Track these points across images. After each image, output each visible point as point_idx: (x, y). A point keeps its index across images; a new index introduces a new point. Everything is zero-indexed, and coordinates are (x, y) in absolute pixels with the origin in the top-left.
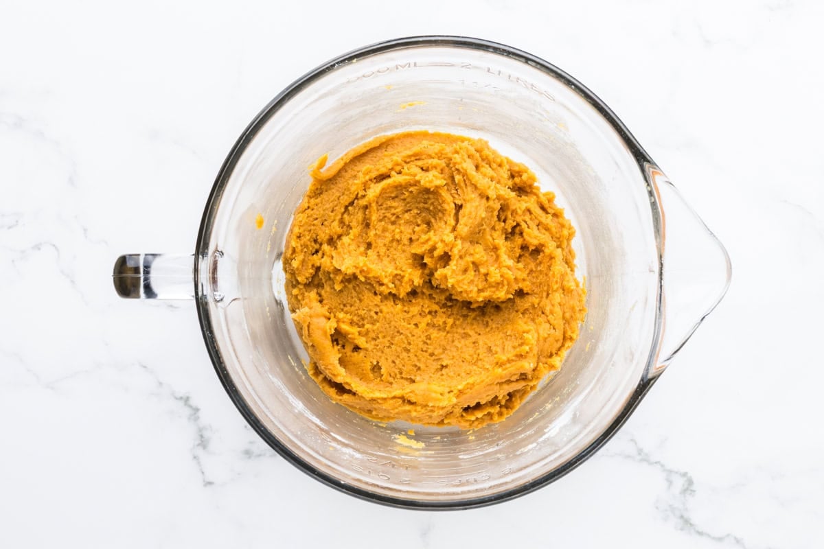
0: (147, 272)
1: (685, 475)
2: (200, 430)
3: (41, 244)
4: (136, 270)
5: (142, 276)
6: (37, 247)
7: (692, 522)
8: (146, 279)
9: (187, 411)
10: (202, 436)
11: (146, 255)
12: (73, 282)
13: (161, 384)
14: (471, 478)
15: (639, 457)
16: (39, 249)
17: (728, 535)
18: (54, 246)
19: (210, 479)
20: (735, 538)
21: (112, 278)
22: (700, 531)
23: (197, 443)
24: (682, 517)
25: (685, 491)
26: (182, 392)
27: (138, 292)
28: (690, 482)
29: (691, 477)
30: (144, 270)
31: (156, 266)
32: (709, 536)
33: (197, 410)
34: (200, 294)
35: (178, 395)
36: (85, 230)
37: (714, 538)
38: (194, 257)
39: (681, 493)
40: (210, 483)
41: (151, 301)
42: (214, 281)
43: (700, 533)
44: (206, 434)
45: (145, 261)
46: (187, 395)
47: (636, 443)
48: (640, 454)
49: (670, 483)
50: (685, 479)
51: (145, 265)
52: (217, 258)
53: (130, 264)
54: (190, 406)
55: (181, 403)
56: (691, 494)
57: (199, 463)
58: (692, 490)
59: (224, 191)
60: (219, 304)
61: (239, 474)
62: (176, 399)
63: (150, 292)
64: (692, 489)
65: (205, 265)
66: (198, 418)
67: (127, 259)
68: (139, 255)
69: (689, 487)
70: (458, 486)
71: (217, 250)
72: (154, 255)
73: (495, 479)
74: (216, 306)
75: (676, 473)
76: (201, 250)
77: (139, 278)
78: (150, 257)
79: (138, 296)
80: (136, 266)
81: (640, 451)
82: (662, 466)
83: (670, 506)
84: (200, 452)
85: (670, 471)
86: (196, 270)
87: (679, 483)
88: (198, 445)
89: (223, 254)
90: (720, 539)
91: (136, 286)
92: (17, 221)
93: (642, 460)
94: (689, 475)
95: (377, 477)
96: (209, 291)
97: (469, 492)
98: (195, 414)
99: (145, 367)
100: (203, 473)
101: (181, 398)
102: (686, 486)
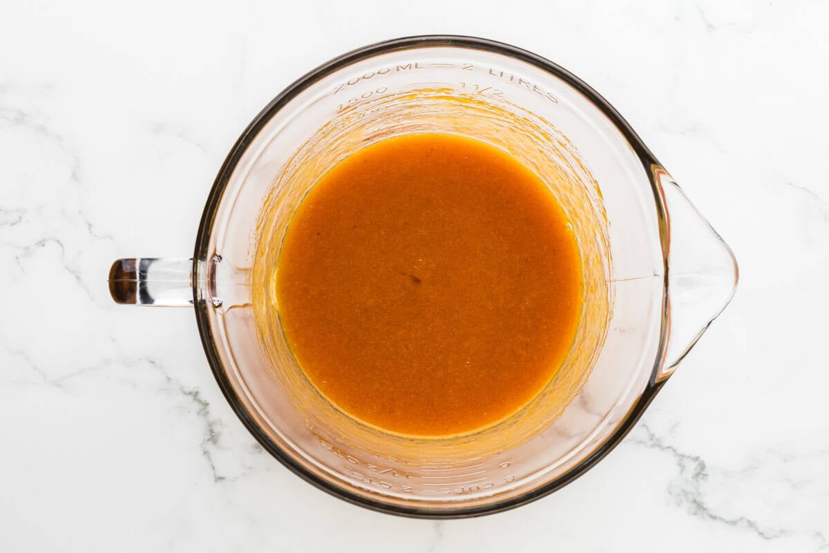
0: (143, 277)
1: (697, 459)
2: (210, 425)
3: (44, 240)
4: (133, 275)
5: (138, 280)
6: (42, 243)
7: (705, 506)
8: (143, 284)
9: (196, 406)
10: (212, 431)
11: (142, 259)
12: (78, 278)
13: (169, 379)
14: (474, 486)
15: (651, 443)
16: (44, 245)
17: (741, 519)
18: (58, 241)
19: (220, 474)
20: (749, 522)
21: (108, 283)
22: (713, 515)
23: (208, 437)
24: (695, 501)
25: (697, 475)
26: (191, 387)
27: (135, 297)
28: (702, 466)
29: (703, 461)
30: (141, 275)
31: (152, 269)
32: (722, 519)
33: (207, 404)
34: (199, 298)
35: (188, 391)
36: (90, 225)
37: (727, 522)
38: (192, 261)
39: (693, 478)
40: (221, 478)
41: (147, 307)
42: (212, 285)
43: (714, 517)
44: (217, 429)
45: (142, 265)
46: (196, 389)
47: (648, 429)
48: (651, 439)
49: (683, 467)
50: (697, 463)
51: (143, 269)
52: (216, 263)
53: (127, 268)
54: (200, 401)
55: (190, 398)
56: (703, 478)
57: (209, 459)
58: (704, 475)
59: (223, 193)
60: (218, 310)
61: (250, 468)
62: (185, 394)
63: (146, 298)
64: (704, 473)
65: (203, 268)
66: (208, 412)
67: (123, 264)
68: (135, 260)
69: (701, 471)
70: (460, 494)
71: (215, 254)
72: (151, 260)
73: (499, 487)
74: (215, 311)
75: (689, 457)
76: (200, 254)
77: (135, 283)
78: (147, 262)
79: (134, 302)
80: (133, 271)
81: (652, 437)
82: (674, 451)
83: (683, 490)
84: (210, 447)
85: (683, 456)
86: (195, 274)
87: (692, 467)
88: (208, 440)
89: (221, 258)
90: (734, 523)
91: (133, 291)
92: (20, 218)
93: (653, 446)
94: (701, 459)
95: (378, 485)
96: (208, 296)
97: (472, 500)
98: (204, 409)
99: (152, 362)
100: (214, 468)
101: (190, 393)
102: (698, 471)
